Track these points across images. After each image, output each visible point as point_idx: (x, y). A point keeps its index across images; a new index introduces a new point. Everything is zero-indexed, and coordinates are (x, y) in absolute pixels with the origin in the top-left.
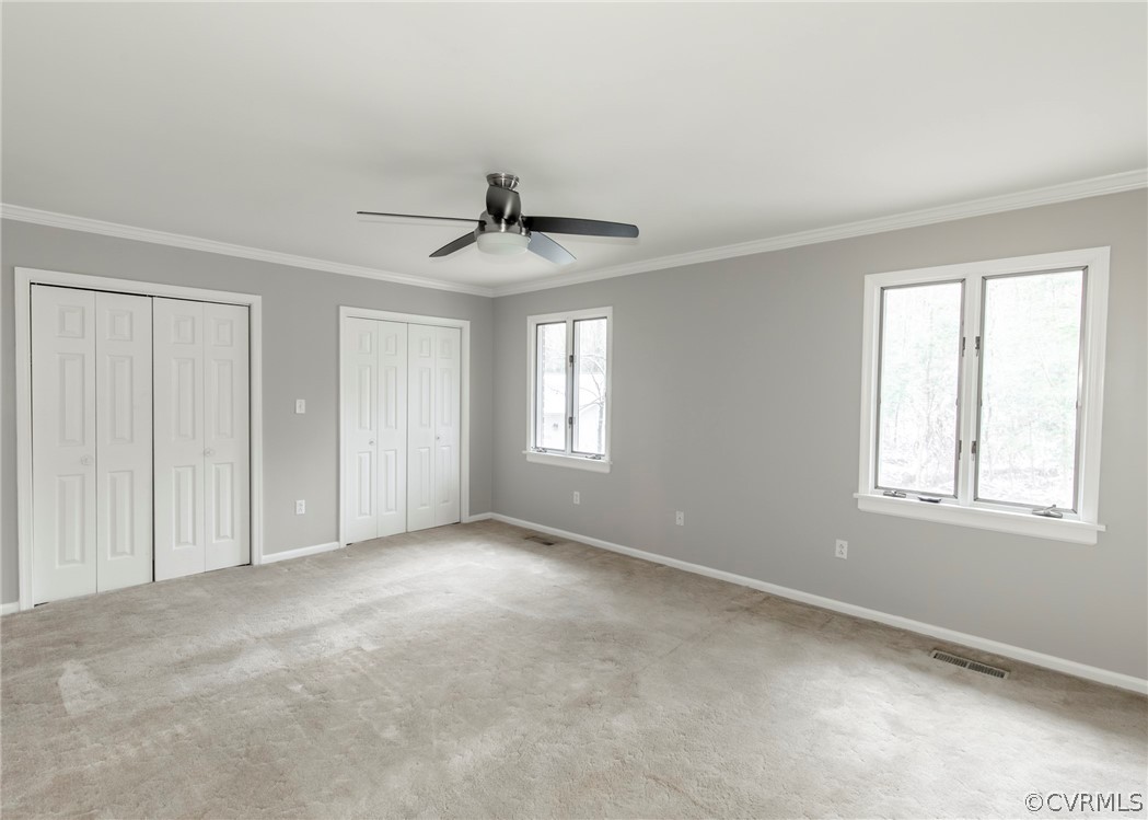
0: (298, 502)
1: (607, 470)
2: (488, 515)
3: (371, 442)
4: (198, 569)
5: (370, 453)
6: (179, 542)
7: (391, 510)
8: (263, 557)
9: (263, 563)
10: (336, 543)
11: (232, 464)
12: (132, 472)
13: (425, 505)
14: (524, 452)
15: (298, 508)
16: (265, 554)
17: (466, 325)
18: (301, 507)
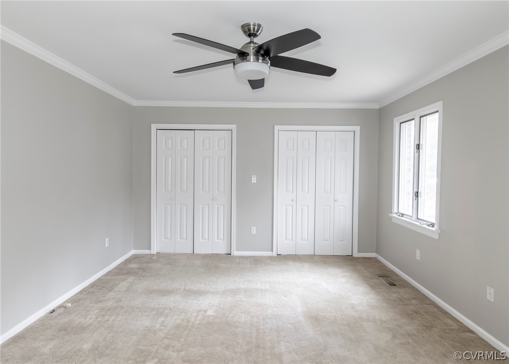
0: (252, 227)
1: (437, 237)
2: (373, 255)
3: (293, 200)
4: (209, 252)
5: (292, 206)
6: (202, 238)
7: (305, 240)
8: (235, 252)
9: (235, 255)
10: (271, 253)
11: (224, 205)
12: (187, 205)
13: (327, 240)
14: (390, 215)
15: (252, 231)
16: (236, 251)
17: (357, 129)
18: (254, 230)
